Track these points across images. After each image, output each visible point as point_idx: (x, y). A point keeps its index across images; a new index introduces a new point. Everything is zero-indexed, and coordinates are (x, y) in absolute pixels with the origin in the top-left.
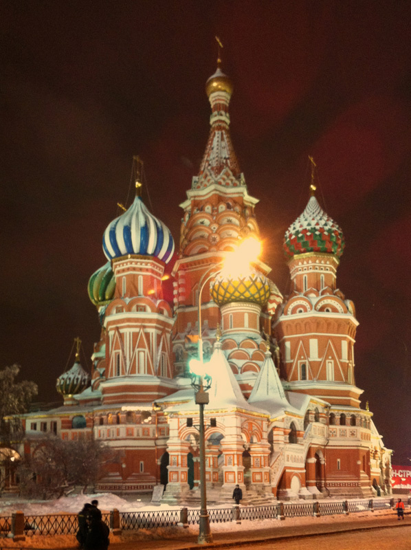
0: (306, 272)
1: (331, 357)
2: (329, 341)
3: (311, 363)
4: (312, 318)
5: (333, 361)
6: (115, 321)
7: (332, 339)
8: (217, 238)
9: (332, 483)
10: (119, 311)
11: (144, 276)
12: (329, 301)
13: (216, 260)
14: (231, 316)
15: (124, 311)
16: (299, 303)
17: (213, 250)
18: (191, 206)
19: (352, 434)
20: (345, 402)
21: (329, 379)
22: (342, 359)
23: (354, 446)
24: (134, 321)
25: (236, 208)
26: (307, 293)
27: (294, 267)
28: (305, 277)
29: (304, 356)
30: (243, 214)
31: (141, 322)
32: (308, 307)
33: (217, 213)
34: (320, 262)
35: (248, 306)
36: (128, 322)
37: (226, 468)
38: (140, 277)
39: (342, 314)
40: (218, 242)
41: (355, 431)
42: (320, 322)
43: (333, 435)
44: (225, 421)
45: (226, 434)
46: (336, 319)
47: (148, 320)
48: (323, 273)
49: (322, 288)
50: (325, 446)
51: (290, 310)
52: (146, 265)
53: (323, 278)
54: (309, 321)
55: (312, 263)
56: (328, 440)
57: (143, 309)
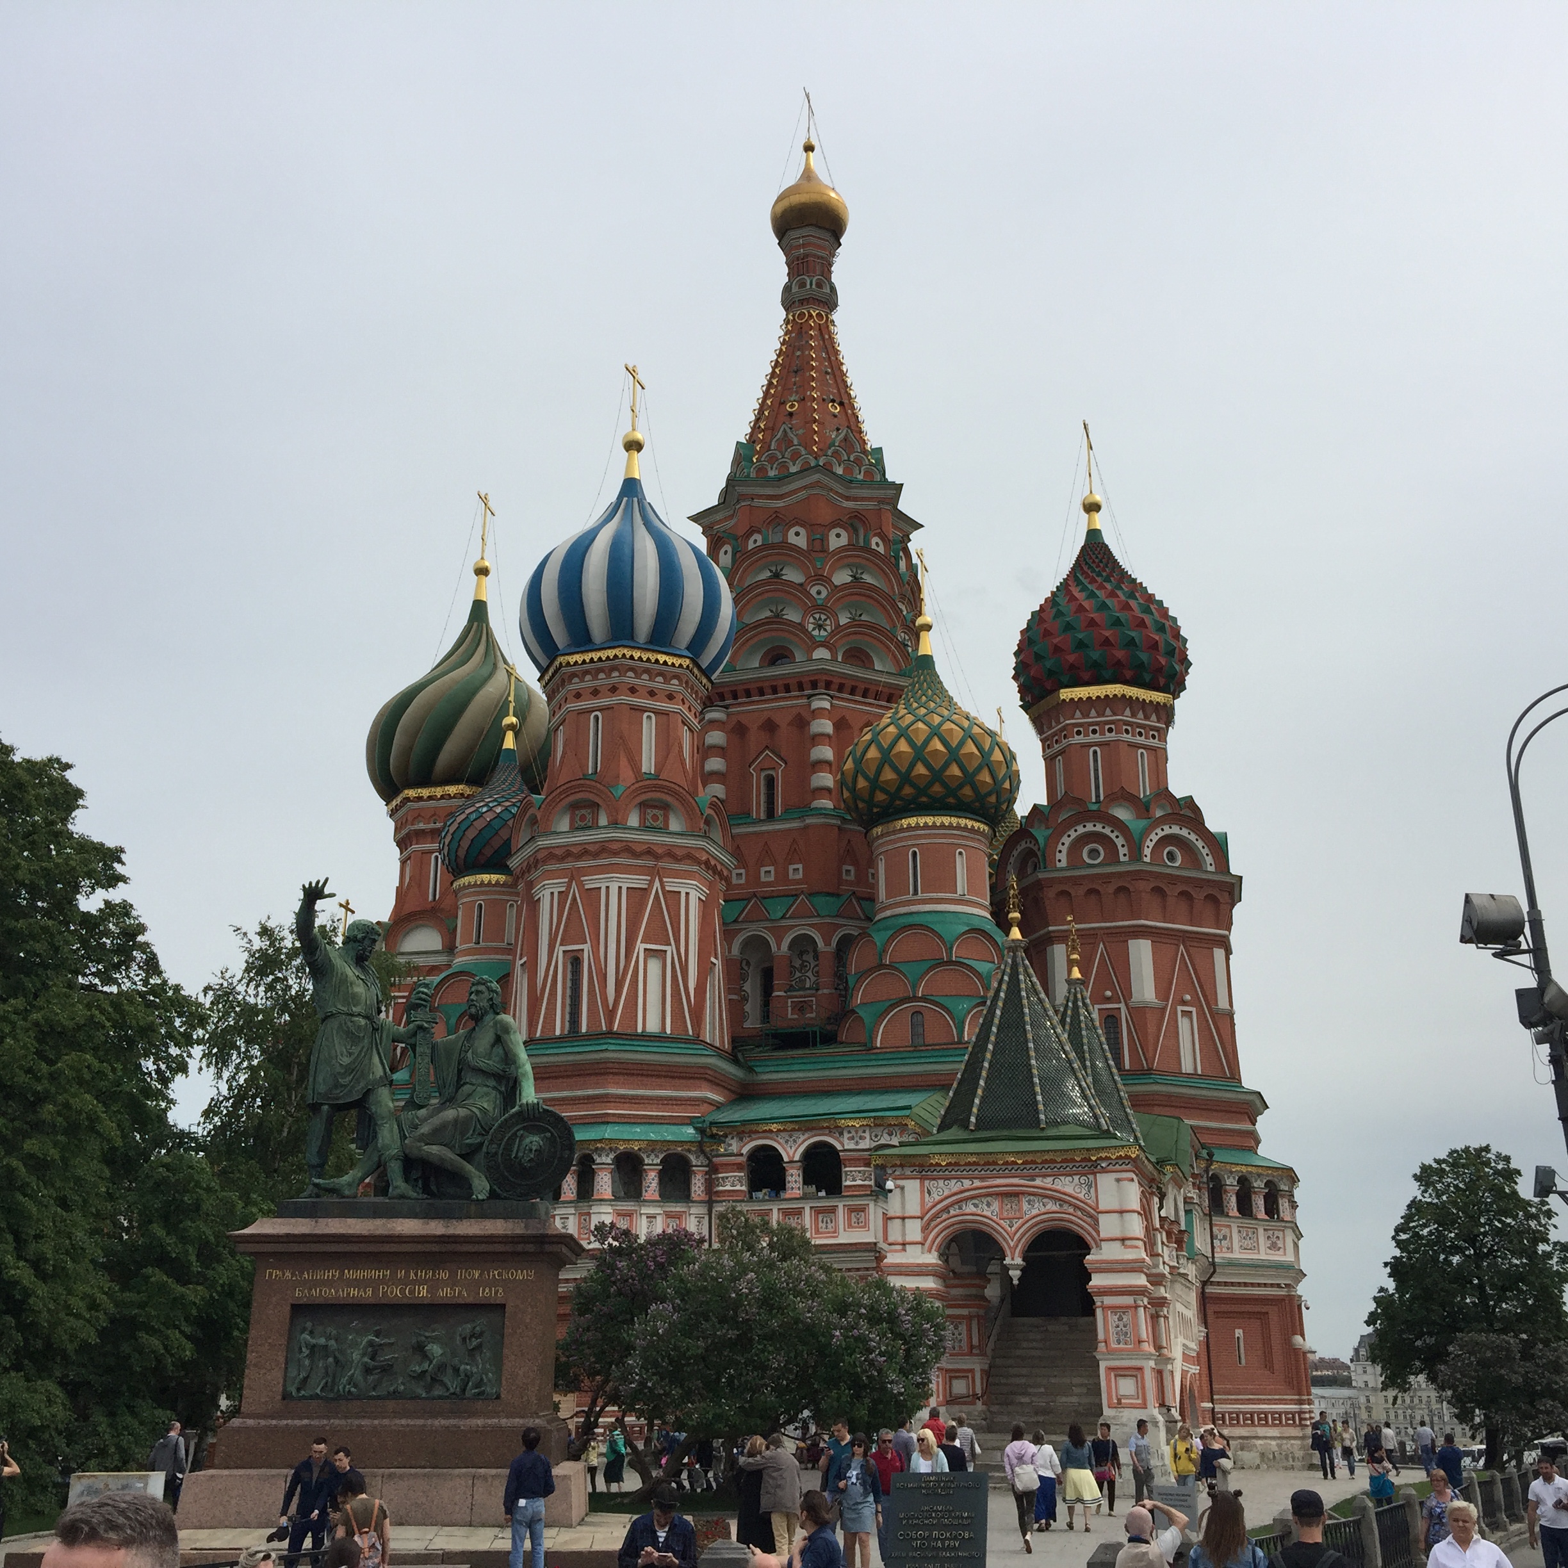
0: (1097, 738)
1: (1188, 997)
2: (1182, 947)
3: (1139, 1013)
4: (1138, 875)
5: (1193, 1010)
6: (572, 849)
7: (1188, 944)
8: (828, 622)
9: (1230, 1413)
10: (583, 818)
11: (660, 716)
12: (1175, 830)
13: (828, 685)
14: (915, 854)
15: (603, 821)
16: (1090, 827)
17: (821, 653)
18: (733, 522)
19: (1274, 1247)
20: (1237, 1141)
21: (1187, 1066)
22: (1217, 1005)
23: (1279, 1286)
24: (635, 855)
25: (875, 540)
26: (1112, 800)
27: (1058, 723)
28: (1095, 752)
29: (1113, 990)
30: (893, 560)
31: (657, 857)
32: (1119, 842)
33: (824, 550)
34: (1133, 715)
35: (965, 828)
36: (615, 854)
37: (1111, 1352)
38: (649, 717)
39: (1211, 869)
40: (832, 634)
41: (1281, 1234)
42: (1157, 890)
43: (1221, 1247)
44: (1092, 1190)
45: (1103, 1235)
46: (1200, 883)
47: (679, 853)
48: (1145, 747)
49: (1144, 790)
50: (1204, 1284)
51: (1064, 849)
52: (667, 681)
53: (1143, 760)
54: (1128, 886)
55: (1115, 714)
56: (1213, 1264)
57: (661, 819)
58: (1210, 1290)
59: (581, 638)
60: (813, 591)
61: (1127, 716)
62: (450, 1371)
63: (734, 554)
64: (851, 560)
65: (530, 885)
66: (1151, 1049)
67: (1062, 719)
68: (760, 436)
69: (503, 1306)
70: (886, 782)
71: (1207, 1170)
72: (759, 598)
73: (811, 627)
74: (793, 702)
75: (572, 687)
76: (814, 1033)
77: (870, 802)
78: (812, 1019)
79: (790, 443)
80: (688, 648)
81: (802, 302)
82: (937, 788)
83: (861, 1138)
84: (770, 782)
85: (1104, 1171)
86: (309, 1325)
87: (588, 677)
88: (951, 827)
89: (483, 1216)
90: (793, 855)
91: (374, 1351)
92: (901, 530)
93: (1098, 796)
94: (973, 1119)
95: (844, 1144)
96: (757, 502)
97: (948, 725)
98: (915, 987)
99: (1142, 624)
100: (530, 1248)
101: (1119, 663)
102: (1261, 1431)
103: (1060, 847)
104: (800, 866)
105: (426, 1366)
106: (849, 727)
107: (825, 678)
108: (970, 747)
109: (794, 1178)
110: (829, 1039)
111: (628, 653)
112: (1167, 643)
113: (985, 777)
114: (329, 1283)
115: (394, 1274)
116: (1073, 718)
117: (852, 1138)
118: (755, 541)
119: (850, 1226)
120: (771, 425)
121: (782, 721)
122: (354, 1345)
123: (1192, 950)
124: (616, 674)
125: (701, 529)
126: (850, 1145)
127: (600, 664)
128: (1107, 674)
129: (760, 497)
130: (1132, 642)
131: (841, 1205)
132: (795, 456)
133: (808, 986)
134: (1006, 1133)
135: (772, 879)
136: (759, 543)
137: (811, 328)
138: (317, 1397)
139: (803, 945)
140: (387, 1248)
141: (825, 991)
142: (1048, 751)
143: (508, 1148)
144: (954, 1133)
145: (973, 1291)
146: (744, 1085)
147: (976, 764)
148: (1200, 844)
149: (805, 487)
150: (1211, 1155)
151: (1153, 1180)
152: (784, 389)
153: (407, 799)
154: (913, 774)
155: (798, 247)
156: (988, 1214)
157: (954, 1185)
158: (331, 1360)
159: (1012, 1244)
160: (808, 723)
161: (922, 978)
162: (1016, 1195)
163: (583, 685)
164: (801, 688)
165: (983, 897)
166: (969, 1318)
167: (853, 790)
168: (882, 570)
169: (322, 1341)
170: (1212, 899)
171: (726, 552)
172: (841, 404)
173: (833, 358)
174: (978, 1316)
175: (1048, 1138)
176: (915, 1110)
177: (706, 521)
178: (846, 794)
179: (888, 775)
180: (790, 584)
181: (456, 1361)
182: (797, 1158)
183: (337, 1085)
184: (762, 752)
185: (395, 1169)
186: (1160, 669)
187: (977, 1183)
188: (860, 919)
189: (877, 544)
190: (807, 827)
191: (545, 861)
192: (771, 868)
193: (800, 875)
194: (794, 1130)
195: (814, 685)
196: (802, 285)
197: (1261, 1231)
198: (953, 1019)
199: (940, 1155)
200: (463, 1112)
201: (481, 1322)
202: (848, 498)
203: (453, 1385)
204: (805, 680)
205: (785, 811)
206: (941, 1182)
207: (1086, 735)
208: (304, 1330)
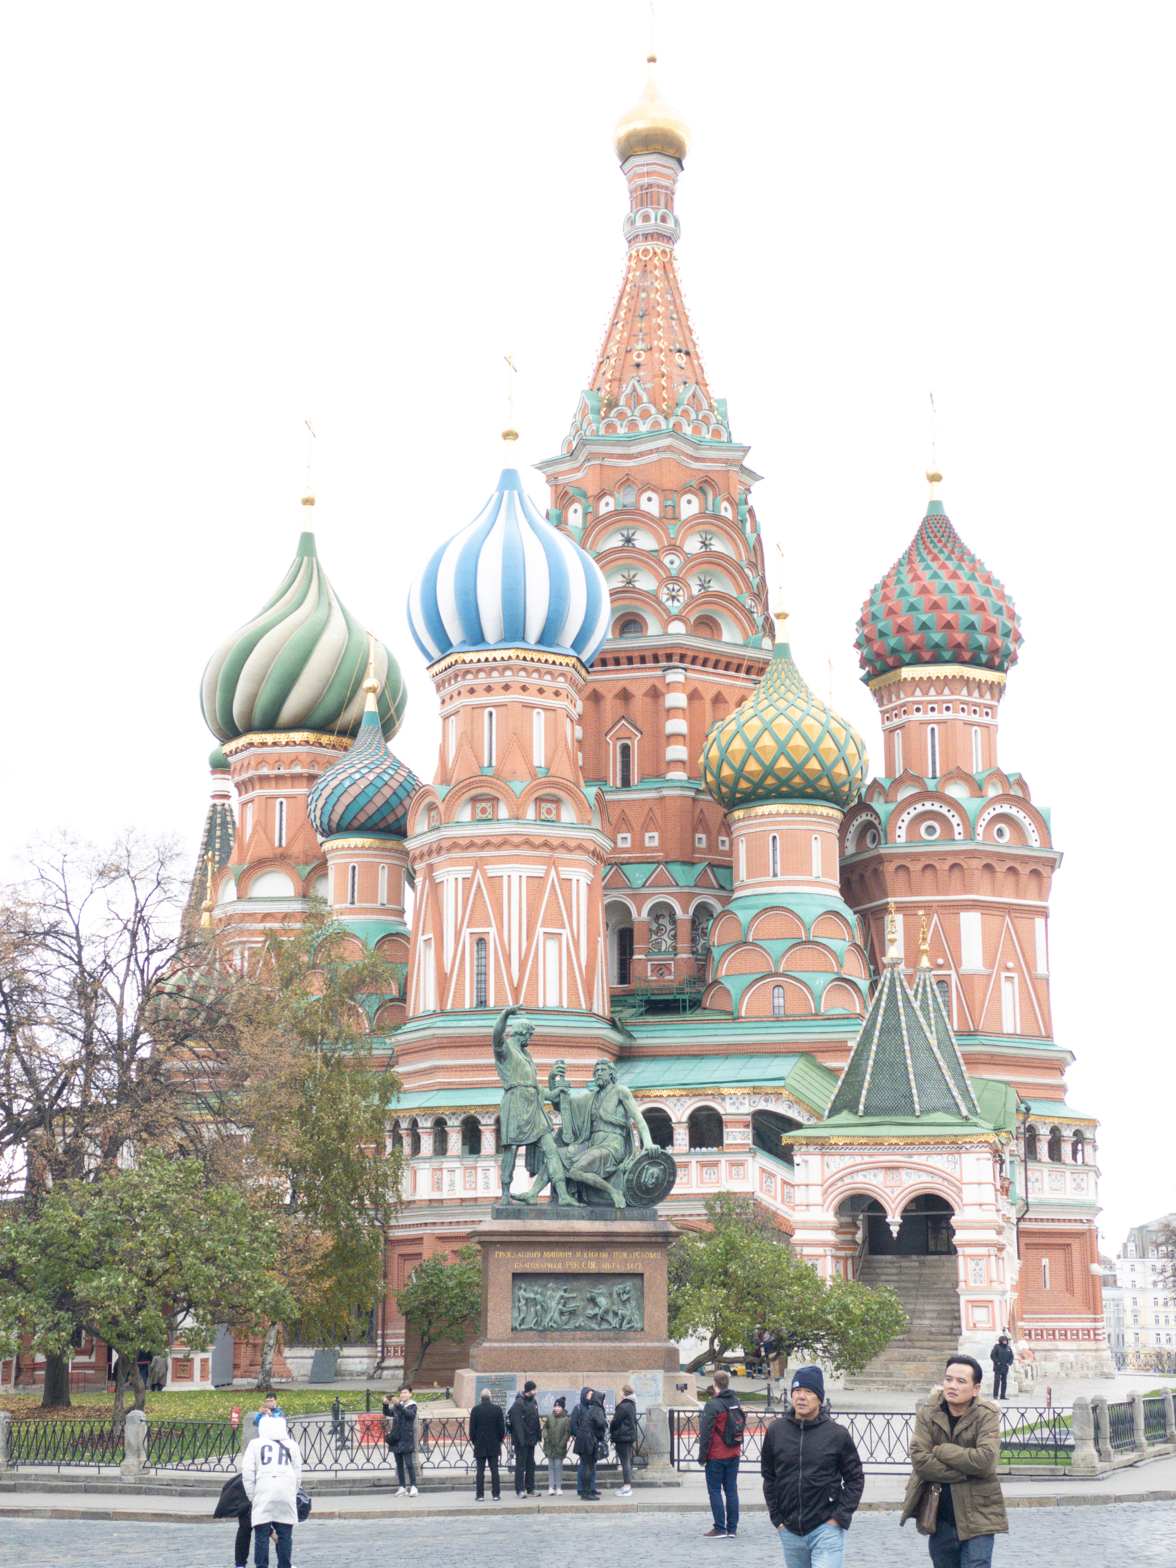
0: (935, 716)
1: (1010, 965)
2: (1007, 918)
3: (966, 980)
4: (971, 854)
5: (1015, 975)
6: (475, 840)
7: (1013, 915)
8: (681, 593)
9: (1036, 1330)
10: (484, 811)
11: (548, 713)
12: (1006, 809)
13: (682, 658)
14: (774, 838)
15: (503, 812)
16: (928, 806)
17: (677, 627)
18: (580, 475)
19: (1079, 1187)
20: (1051, 1094)
21: (1008, 1028)
22: (1036, 970)
23: (1081, 1221)
24: (534, 847)
25: (725, 504)
26: (948, 780)
27: (898, 698)
28: (933, 729)
29: (945, 957)
30: (740, 523)
31: (552, 848)
32: (955, 821)
33: (676, 518)
34: (970, 694)
35: (821, 816)
36: (517, 846)
37: (970, 1290)
38: (538, 713)
39: (1037, 845)
40: (687, 605)
41: (1084, 1176)
42: (988, 867)
43: (1033, 1188)
44: (958, 1166)
45: (965, 1202)
46: (1024, 859)
47: (573, 844)
48: (978, 725)
49: (977, 768)
50: (1019, 1220)
51: (904, 826)
52: (554, 679)
53: (977, 737)
54: (963, 863)
55: (952, 693)
56: (1027, 1204)
57: (554, 812)
58: (1023, 1225)
59: (476, 637)
60: (666, 561)
61: (963, 695)
62: (611, 1314)
63: (586, 514)
64: (701, 527)
65: (431, 868)
66: (977, 1012)
67: (902, 695)
68: (607, 387)
69: (642, 1275)
70: (751, 773)
71: (1024, 1123)
72: (613, 564)
73: (664, 598)
74: (648, 674)
75: (465, 683)
76: (684, 1001)
77: (734, 788)
78: (671, 981)
79: (639, 401)
80: (572, 646)
81: (646, 237)
82: (797, 780)
83: (741, 1104)
84: (626, 750)
85: (968, 1151)
86: (523, 1285)
87: (482, 675)
88: (808, 815)
89: (625, 1218)
90: (649, 823)
91: (565, 1301)
92: (741, 483)
93: (934, 771)
94: (861, 1107)
95: (725, 1108)
96: (608, 462)
97: (809, 721)
98: (777, 962)
99: (981, 607)
100: (660, 1239)
101: (959, 646)
102: (1061, 1345)
103: (900, 824)
104: (656, 834)
105: (596, 1310)
106: (701, 698)
107: (680, 651)
108: (828, 743)
109: (681, 1136)
110: (695, 1004)
111: (522, 654)
112: (1004, 625)
113: (841, 769)
114: (533, 1260)
115: (573, 1253)
116: (913, 694)
117: (733, 1104)
118: (607, 505)
119: (731, 1177)
120: (617, 375)
121: (638, 691)
122: (552, 1297)
123: (1016, 920)
124: (508, 673)
125: (544, 478)
126: (731, 1109)
127: (494, 664)
128: (947, 655)
129: (611, 456)
130: (972, 626)
131: (723, 1160)
132: (645, 414)
133: (663, 949)
134: (887, 1119)
135: (628, 845)
136: (611, 508)
137: (656, 267)
138: (531, 1329)
139: (661, 911)
140: (571, 1239)
141: (684, 956)
142: (887, 723)
143: (639, 1177)
144: (844, 1117)
145: (849, 1237)
146: (622, 1048)
147: (832, 757)
148: (1027, 821)
149: (658, 450)
150: (1028, 1109)
151: (997, 1151)
152: (630, 335)
153: (251, 745)
154: (777, 767)
155: (642, 175)
156: (873, 1182)
157: (848, 1161)
158: (539, 1307)
159: (893, 1206)
160: (663, 695)
161: (783, 956)
162: (897, 1168)
163: (476, 681)
164: (656, 659)
165: (834, 878)
166: (846, 1258)
167: (718, 775)
168: (732, 537)
169: (532, 1295)
170: (1035, 872)
171: (576, 511)
172: (687, 353)
173: (678, 301)
174: (853, 1257)
175: (922, 1125)
176: (789, 1081)
177: (551, 470)
178: (710, 778)
179: (753, 766)
180: (641, 552)
181: (615, 1308)
182: (685, 1118)
183: (520, 1133)
184: (619, 721)
185: (562, 1188)
186: (995, 651)
187: (867, 1159)
188: (714, 888)
189: (726, 509)
190: (662, 798)
191: (449, 850)
192: (628, 835)
193: (656, 843)
194: (682, 1096)
195: (669, 657)
196: (646, 218)
197: (1068, 1174)
198: (811, 993)
199: (837, 1135)
200: (605, 1151)
201: (629, 1285)
202: (697, 459)
203: (615, 1322)
204: (661, 653)
205: (641, 780)
206: (838, 1157)
207: (925, 713)
208: (520, 1288)
